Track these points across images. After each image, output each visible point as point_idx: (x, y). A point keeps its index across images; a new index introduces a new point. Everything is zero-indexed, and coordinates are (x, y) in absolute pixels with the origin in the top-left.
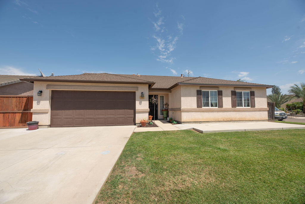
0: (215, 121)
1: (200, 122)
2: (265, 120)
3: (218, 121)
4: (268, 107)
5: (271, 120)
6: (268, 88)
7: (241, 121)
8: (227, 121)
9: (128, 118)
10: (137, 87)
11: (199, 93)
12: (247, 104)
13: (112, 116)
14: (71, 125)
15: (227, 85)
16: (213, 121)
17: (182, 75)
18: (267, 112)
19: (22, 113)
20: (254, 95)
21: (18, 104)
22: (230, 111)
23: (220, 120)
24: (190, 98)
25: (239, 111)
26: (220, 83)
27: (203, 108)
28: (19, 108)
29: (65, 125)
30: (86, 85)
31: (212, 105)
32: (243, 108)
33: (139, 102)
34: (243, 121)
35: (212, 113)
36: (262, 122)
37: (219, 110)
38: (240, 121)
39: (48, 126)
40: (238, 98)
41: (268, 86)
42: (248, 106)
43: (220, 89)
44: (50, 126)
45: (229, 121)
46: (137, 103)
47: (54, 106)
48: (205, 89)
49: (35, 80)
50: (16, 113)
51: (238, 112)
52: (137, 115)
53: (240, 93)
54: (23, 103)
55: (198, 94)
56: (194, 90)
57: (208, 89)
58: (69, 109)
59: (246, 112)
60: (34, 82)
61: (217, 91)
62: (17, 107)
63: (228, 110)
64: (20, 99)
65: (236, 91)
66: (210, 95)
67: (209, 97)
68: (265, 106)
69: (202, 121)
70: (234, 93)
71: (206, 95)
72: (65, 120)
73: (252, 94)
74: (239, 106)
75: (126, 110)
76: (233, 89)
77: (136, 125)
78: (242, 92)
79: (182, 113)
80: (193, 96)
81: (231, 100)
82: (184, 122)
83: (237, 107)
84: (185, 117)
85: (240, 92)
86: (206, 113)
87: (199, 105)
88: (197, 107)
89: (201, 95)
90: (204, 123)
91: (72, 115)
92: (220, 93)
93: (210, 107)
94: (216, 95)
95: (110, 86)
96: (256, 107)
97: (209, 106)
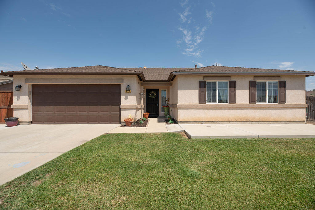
0: (223, 121)
1: (203, 122)
2: (300, 121)
3: (228, 122)
4: (306, 103)
5: (312, 121)
6: (308, 76)
7: (263, 122)
8: (242, 122)
9: (113, 116)
10: (123, 80)
11: (202, 85)
12: (272, 100)
13: (95, 113)
14: (52, 122)
15: (243, 73)
16: (221, 122)
17: (196, 65)
18: (305, 110)
19: (7, 108)
20: (285, 87)
21: (3, 99)
22: (247, 108)
23: (230, 120)
24: (189, 91)
25: (260, 108)
26: (232, 71)
27: (207, 103)
28: (5, 104)
29: (46, 122)
30: (65, 78)
31: (220, 101)
32: (267, 105)
33: (124, 96)
34: (265, 122)
35: (220, 110)
36: (296, 123)
37: (230, 107)
38: (261, 121)
39: (29, 122)
40: (260, 90)
41: (309, 72)
42: (275, 101)
43: (233, 79)
44: (32, 122)
45: (244, 122)
46: (123, 98)
47: (35, 102)
48: (211, 80)
49: (14, 74)
50: (2, 109)
51: (259, 110)
52: (122, 112)
53: (263, 84)
54: (8, 98)
55: (200, 86)
56: (195, 82)
57: (215, 80)
58: (50, 105)
59: (270, 110)
60: (14, 76)
61: (228, 81)
62: (3, 103)
63: (243, 107)
64: (5, 95)
65: (257, 81)
66: (218, 88)
67: (216, 90)
68: (303, 101)
69: (205, 121)
70: (253, 84)
71: (213, 87)
72: (46, 116)
73: (282, 85)
74: (260, 102)
75: (110, 106)
76: (252, 79)
77: (121, 124)
78: (266, 82)
79: (178, 110)
80: (194, 89)
81: (248, 93)
82: (181, 122)
83: (257, 103)
84: (181, 115)
85: (262, 82)
86: (211, 110)
87: (202, 101)
88: (199, 103)
89: (205, 87)
90: (209, 123)
91: (53, 112)
92: (233, 85)
93: (217, 103)
94: (227, 88)
95: (91, 78)
96: (288, 103)
97: (215, 102)
